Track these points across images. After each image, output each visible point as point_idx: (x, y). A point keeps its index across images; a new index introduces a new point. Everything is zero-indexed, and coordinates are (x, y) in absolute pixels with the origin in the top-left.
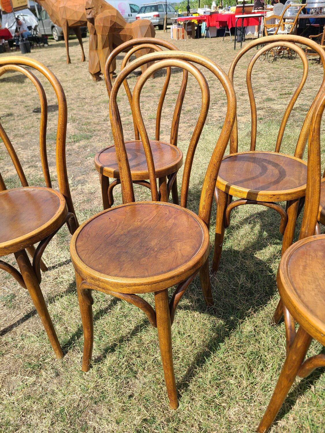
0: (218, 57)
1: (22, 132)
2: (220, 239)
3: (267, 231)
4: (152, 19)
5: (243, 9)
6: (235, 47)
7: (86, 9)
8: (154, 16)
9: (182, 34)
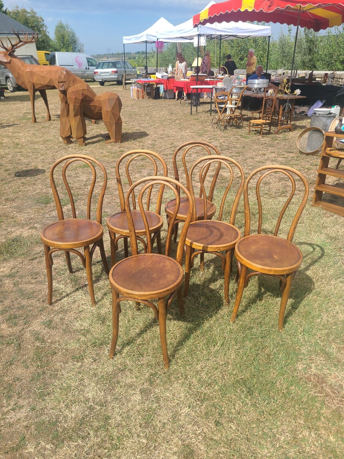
0: (177, 122)
1: (12, 196)
2: (187, 277)
3: (218, 271)
4: (111, 75)
5: (197, 77)
6: (191, 112)
7: (59, 82)
8: (112, 72)
9: (141, 95)
